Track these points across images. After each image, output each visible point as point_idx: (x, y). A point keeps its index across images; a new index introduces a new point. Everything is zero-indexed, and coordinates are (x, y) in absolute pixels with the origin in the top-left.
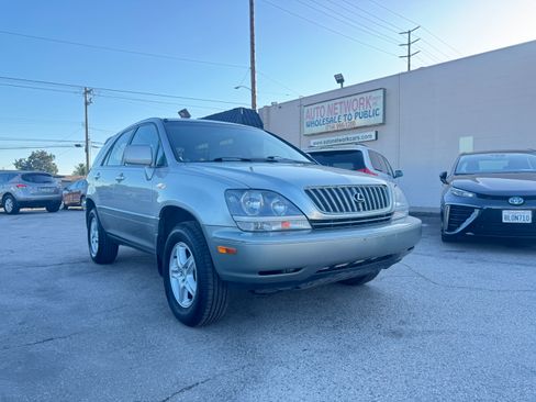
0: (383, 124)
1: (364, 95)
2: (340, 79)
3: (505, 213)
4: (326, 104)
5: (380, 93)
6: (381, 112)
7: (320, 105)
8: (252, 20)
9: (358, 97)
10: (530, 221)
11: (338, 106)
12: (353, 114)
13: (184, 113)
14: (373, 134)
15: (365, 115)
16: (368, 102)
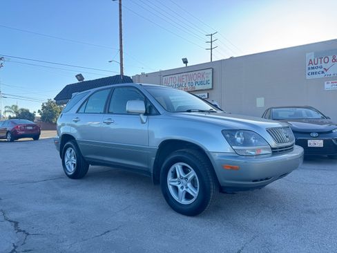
0: (212, 89)
1: (201, 72)
2: (185, 61)
3: (309, 141)
4: (177, 76)
5: (210, 71)
6: (210, 82)
7: (174, 76)
8: (120, 20)
9: (197, 72)
10: (322, 146)
11: (185, 77)
12: (194, 82)
13: (80, 77)
14: (206, 95)
15: (202, 83)
16: (203, 76)
